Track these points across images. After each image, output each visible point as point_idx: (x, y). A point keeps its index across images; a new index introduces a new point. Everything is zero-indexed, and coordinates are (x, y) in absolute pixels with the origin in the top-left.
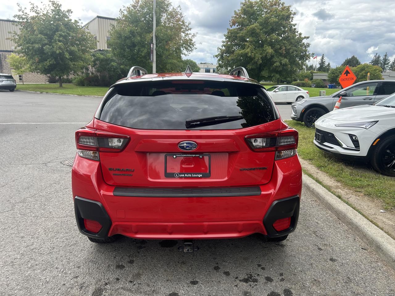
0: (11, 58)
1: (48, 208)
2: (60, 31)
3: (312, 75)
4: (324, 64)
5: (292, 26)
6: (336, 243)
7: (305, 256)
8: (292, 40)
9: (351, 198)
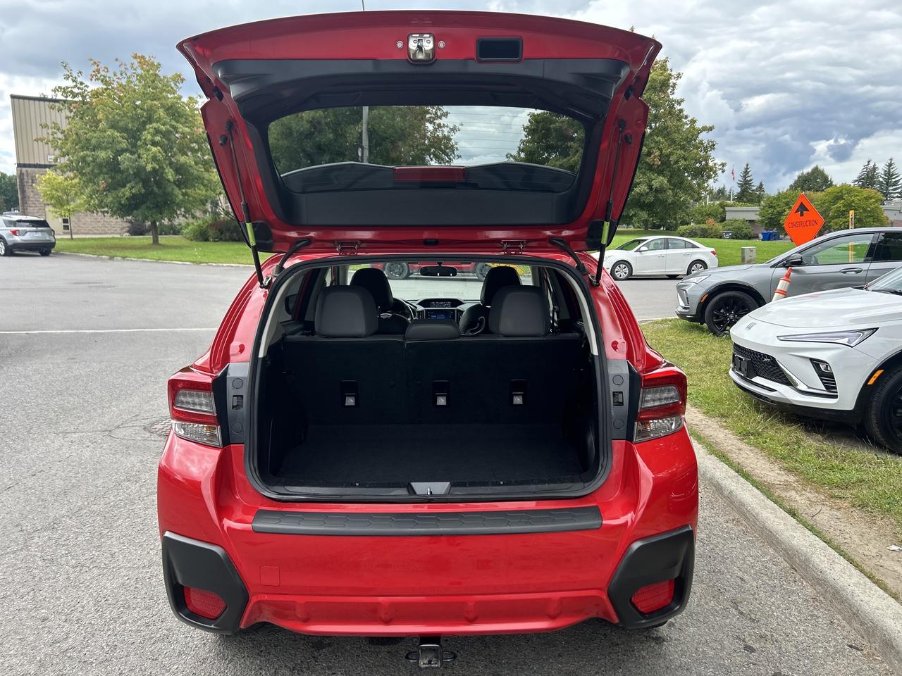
0: (45, 181)
1: (109, 542)
2: (157, 122)
3: (724, 212)
4: (750, 185)
5: (673, 105)
6: (789, 631)
7: (713, 668)
8: (676, 136)
9: (821, 516)
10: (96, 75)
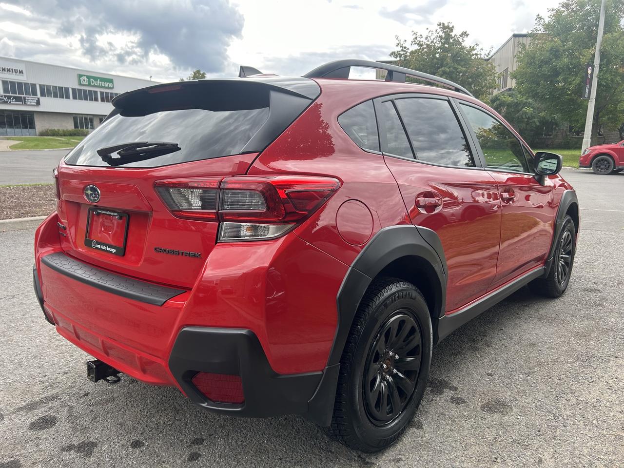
10: (415, 41)
